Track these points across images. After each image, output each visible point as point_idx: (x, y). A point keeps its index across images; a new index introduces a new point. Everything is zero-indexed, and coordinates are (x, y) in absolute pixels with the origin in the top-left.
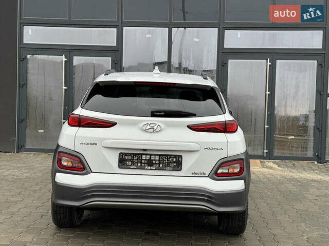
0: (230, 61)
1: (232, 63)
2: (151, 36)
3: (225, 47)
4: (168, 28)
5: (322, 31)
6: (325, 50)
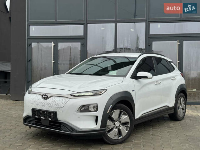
1: (154, 43)
2: (104, 29)
3: (150, 34)
4: (114, 24)
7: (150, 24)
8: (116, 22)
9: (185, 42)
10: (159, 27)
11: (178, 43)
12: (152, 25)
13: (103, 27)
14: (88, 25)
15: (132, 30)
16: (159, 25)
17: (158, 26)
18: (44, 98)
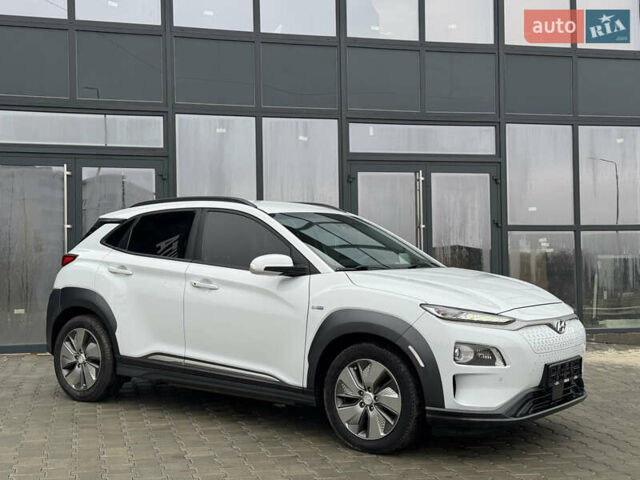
0: (360, 174)
1: (362, 177)
2: (224, 131)
3: (351, 151)
4: (254, 119)
5: (493, 128)
6: (500, 157)
7: (351, 125)
8: (259, 114)
9: (434, 176)
10: (371, 134)
11: (422, 178)
12: (355, 129)
13: (222, 125)
15: (301, 138)
16: (372, 129)
17: (369, 130)
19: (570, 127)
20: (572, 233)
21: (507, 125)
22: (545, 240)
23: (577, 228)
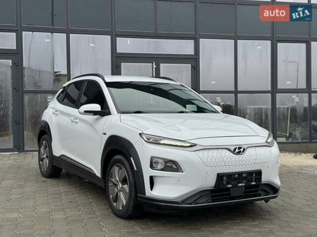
0: (122, 64)
1: (124, 65)
2: (50, 40)
3: (118, 52)
4: (65, 34)
5: (193, 41)
6: (196, 56)
7: (117, 38)
8: (68, 32)
9: (162, 65)
10: (129, 43)
11: (155, 66)
12: (119, 40)
13: (48, 38)
14: (23, 32)
15: (91, 45)
16: (129, 41)
17: (127, 41)
18: (239, 153)
19: (233, 40)
20: (234, 95)
21: (200, 39)
22: (219, 98)
23: (236, 92)
